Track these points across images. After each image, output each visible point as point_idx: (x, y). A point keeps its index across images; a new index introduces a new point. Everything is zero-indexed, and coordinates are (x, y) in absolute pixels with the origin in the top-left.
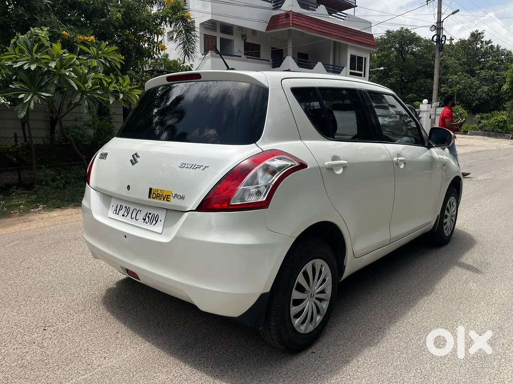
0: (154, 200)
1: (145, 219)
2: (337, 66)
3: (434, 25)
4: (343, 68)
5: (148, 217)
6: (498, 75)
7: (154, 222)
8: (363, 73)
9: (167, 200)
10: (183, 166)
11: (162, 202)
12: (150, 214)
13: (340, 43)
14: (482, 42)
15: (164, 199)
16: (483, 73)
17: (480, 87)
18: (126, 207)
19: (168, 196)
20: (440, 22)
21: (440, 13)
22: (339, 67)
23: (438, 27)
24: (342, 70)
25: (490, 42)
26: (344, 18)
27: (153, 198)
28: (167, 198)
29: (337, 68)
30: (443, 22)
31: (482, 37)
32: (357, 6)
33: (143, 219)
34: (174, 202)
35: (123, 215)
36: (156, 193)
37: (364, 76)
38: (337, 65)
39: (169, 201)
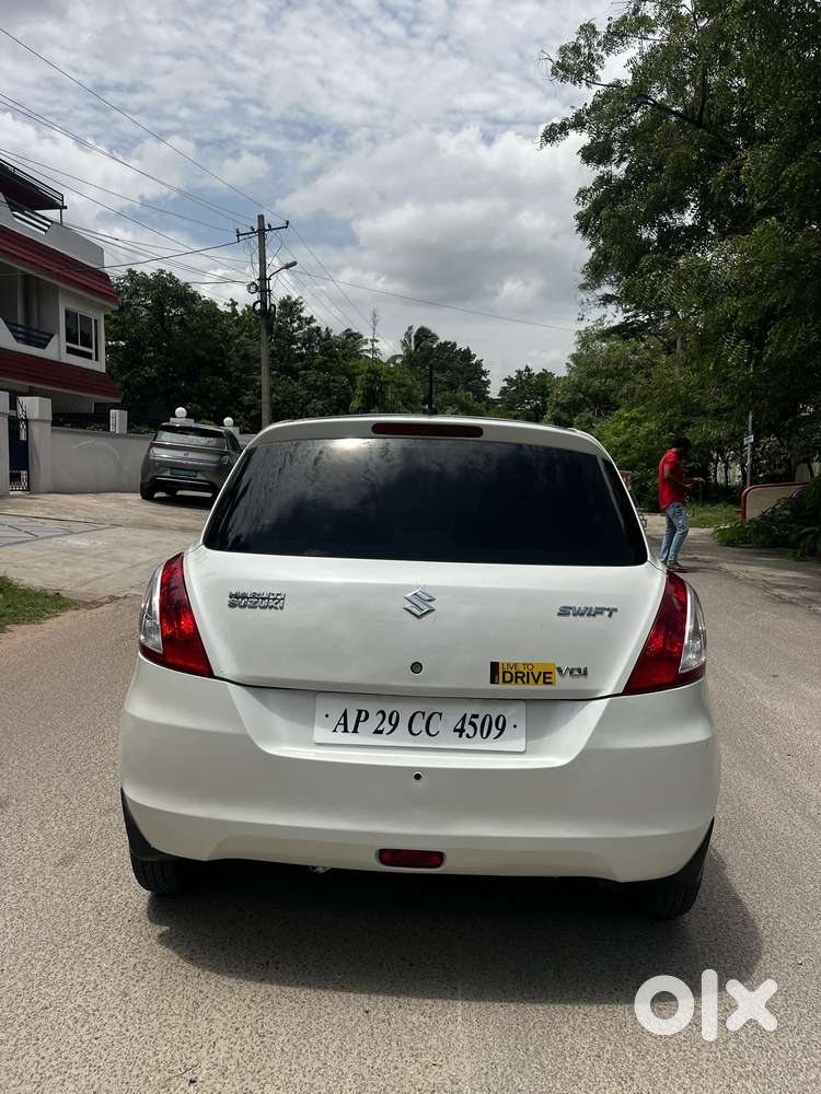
0: (507, 686)
1: (461, 731)
2: (34, 330)
3: (254, 283)
4: (52, 336)
5: (471, 723)
6: (334, 381)
7: (495, 731)
8: (93, 351)
9: (545, 683)
10: (564, 612)
11: (532, 687)
12: (476, 716)
13: (38, 279)
14: (300, 318)
15: (536, 681)
16: (312, 376)
17: (309, 402)
18: (383, 712)
19: (545, 673)
20: (263, 279)
21: (263, 261)
22: (38, 331)
23: (262, 286)
24: (49, 341)
25: (311, 320)
26: (46, 228)
27: (504, 681)
28: (545, 678)
29: (35, 334)
30: (269, 279)
31: (301, 311)
32: (66, 208)
33: (455, 730)
34: (562, 684)
35: (377, 732)
36: (513, 671)
37: (97, 359)
38: (36, 327)
39: (550, 683)
